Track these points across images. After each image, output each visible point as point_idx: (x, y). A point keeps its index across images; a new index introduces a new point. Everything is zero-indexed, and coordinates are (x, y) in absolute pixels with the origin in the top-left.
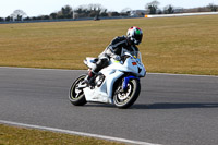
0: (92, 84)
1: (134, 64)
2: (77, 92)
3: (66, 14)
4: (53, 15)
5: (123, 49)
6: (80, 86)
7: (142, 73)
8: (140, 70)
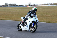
0: (23, 25)
1: (35, 19)
2: (19, 27)
3: (6, 5)
4: (3, 5)
5: (32, 14)
6: (20, 25)
7: (38, 21)
8: (37, 21)
